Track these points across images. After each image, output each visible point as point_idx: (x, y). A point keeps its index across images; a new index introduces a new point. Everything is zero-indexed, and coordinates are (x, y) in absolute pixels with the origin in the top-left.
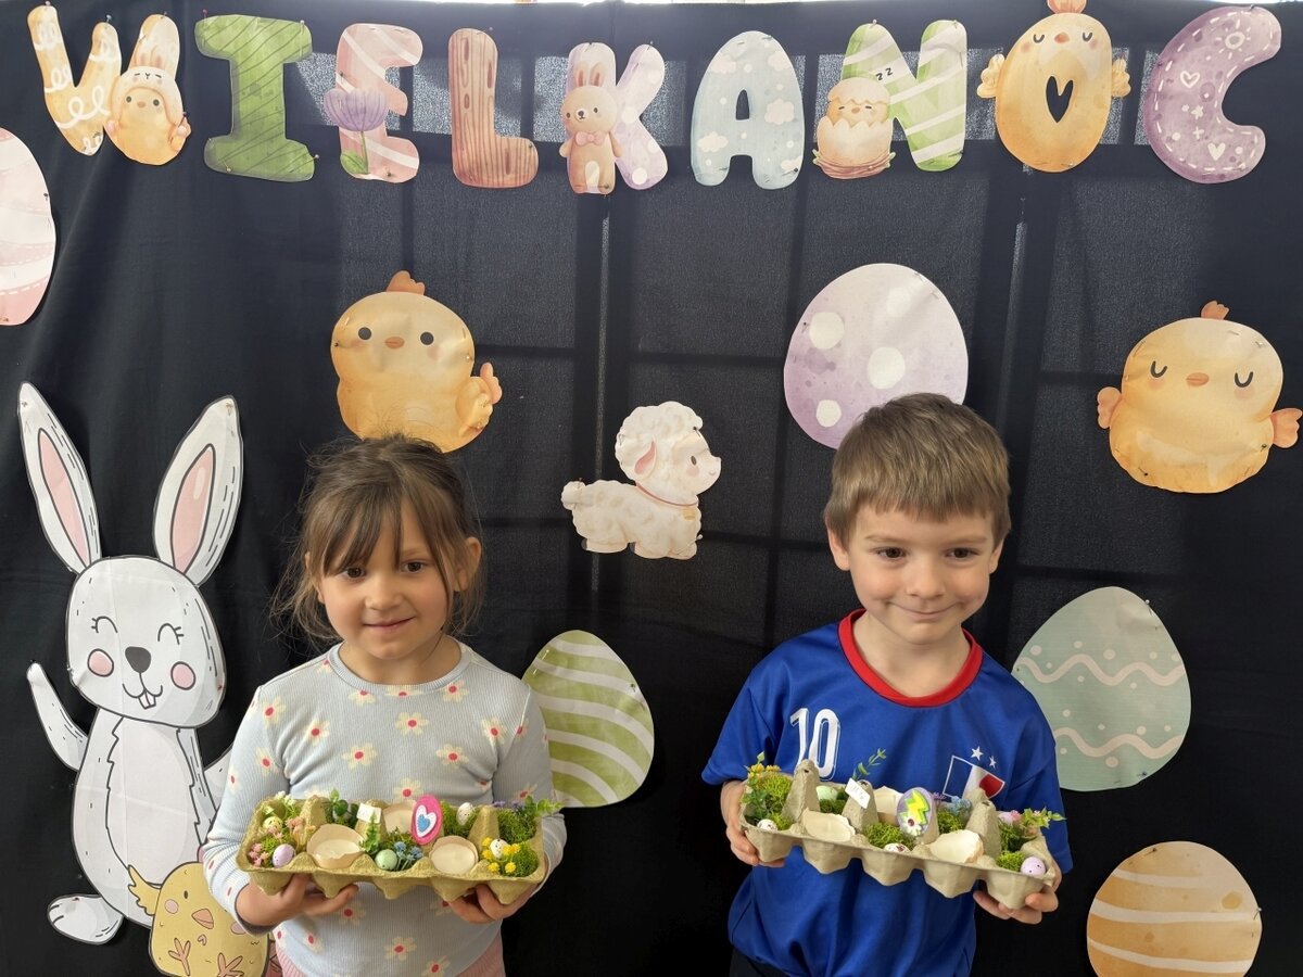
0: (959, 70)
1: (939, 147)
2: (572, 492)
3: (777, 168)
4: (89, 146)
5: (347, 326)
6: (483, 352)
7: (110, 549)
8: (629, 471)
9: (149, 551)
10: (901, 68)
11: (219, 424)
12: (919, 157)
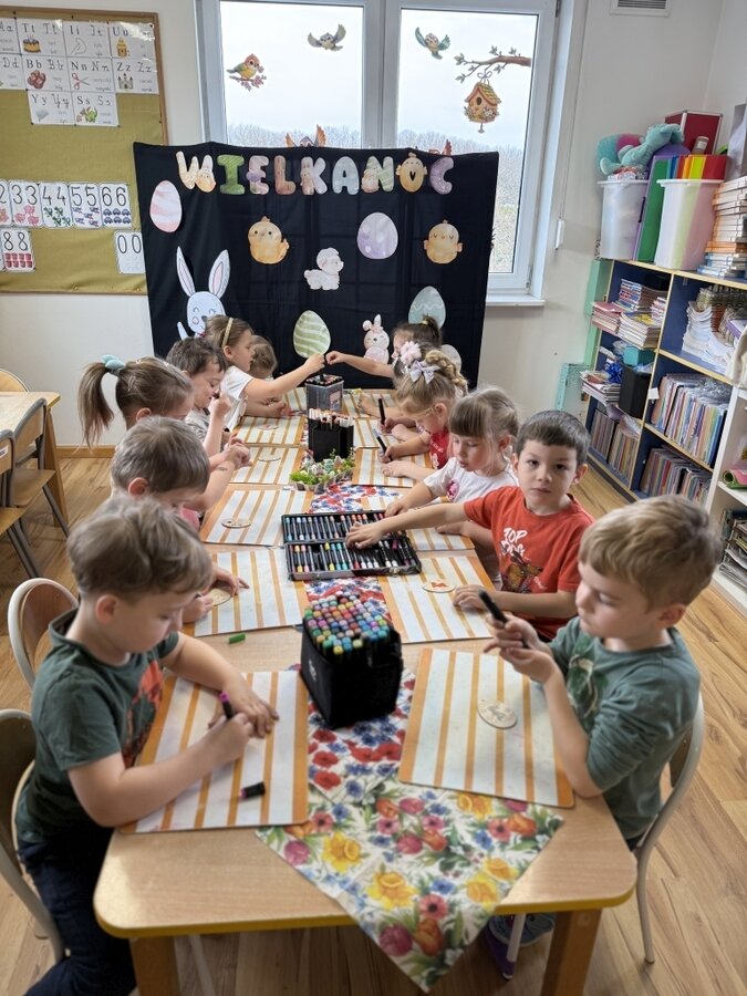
0: (392, 168)
1: (389, 186)
2: (307, 272)
3: (353, 190)
4: (191, 187)
5: (252, 231)
6: (284, 236)
7: (197, 290)
8: (320, 266)
9: (207, 290)
10: (379, 166)
11: (224, 257)
12: (384, 188)
